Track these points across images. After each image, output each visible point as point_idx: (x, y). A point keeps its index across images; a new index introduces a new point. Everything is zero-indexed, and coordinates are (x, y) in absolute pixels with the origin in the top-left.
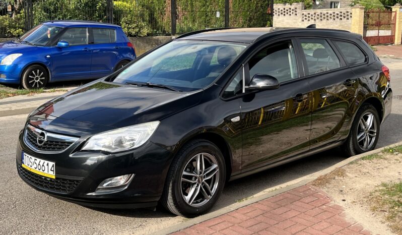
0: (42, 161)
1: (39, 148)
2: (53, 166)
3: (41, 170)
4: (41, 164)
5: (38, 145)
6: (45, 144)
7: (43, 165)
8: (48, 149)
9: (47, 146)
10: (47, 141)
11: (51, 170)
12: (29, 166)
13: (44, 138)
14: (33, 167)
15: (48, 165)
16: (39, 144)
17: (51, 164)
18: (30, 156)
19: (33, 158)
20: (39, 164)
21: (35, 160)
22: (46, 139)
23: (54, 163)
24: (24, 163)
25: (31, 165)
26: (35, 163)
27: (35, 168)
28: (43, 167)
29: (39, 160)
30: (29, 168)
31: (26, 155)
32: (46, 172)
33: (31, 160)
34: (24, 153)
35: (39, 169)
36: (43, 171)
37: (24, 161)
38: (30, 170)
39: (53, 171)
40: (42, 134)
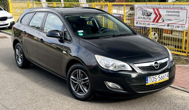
0: (163, 74)
1: (157, 70)
2: (168, 74)
3: (163, 79)
4: (163, 76)
5: (156, 69)
6: (159, 67)
7: (164, 76)
8: (162, 68)
9: (161, 67)
10: (160, 65)
11: (167, 76)
12: (154, 81)
13: (158, 64)
14: (158, 80)
15: (166, 75)
18: (154, 76)
19: (157, 76)
20: (162, 77)
22: (159, 65)
23: (168, 72)
24: (147, 83)
25: (155, 80)
26: (159, 77)
27: (159, 80)
28: (164, 77)
29: (162, 74)
30: (154, 83)
31: (151, 77)
32: (165, 78)
33: (156, 78)
34: (149, 77)
35: (161, 79)
36: (164, 79)
37: (148, 82)
38: (155, 83)
39: (168, 76)
40: (156, 63)
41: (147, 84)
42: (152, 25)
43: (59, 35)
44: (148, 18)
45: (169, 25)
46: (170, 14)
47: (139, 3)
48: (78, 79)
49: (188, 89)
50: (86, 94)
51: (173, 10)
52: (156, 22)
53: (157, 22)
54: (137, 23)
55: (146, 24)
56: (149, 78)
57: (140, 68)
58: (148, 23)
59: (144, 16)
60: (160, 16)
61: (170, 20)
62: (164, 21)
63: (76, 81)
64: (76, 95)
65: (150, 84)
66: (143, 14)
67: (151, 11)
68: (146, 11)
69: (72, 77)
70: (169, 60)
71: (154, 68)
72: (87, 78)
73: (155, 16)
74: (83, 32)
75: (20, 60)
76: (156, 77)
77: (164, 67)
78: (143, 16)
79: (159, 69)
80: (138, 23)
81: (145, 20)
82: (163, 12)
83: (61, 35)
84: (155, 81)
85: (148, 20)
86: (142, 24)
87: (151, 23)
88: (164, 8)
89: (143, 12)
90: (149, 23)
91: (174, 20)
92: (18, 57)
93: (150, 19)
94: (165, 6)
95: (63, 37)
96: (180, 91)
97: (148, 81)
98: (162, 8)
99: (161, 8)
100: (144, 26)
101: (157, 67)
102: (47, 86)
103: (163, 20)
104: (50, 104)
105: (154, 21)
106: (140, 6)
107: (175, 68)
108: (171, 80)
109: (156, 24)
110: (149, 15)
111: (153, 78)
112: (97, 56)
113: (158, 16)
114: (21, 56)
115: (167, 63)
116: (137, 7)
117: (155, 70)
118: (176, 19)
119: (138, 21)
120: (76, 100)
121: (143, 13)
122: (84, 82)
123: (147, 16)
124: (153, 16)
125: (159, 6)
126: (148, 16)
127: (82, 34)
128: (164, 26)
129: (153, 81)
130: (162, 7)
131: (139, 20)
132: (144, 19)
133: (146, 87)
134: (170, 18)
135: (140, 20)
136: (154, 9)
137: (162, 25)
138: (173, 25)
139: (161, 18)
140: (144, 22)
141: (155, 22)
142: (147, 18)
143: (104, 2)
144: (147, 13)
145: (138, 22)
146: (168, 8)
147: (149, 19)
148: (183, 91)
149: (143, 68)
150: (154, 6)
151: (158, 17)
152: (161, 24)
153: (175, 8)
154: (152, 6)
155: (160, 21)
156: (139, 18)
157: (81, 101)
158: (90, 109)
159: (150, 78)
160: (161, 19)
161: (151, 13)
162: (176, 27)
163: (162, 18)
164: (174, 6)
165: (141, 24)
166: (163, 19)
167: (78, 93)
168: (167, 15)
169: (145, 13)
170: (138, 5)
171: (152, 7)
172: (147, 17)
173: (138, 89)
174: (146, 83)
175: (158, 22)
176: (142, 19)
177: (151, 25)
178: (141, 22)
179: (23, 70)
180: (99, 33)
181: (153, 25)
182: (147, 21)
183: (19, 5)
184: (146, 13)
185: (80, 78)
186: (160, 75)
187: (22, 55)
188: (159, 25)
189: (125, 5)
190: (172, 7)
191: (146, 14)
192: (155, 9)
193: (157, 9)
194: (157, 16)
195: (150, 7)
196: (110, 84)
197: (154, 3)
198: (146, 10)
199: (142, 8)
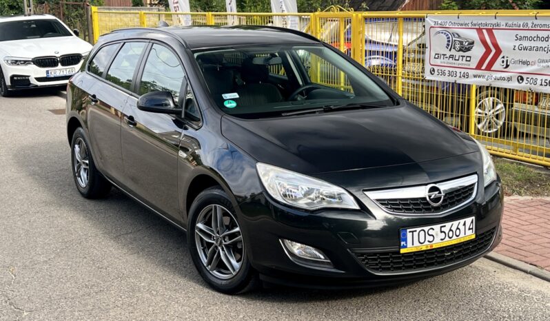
0: (455, 223)
1: (437, 209)
2: (472, 222)
3: (455, 237)
4: (454, 228)
6: (444, 200)
7: (458, 228)
8: (453, 204)
9: (448, 201)
10: (446, 195)
11: (469, 229)
12: (427, 243)
13: (440, 193)
14: (437, 240)
15: (464, 224)
16: (435, 205)
17: (469, 220)
18: (426, 229)
19: (437, 227)
20: (451, 230)
21: (441, 227)
22: (443, 194)
23: (474, 218)
24: (406, 247)
25: (431, 240)
26: (441, 232)
27: (442, 240)
28: (458, 231)
29: (451, 223)
30: (427, 246)
31: (416, 231)
32: (462, 235)
33: (431, 232)
34: (408, 230)
35: (450, 238)
36: (457, 236)
37: (406, 243)
38: (429, 248)
39: (472, 229)
40: (433, 189)
41: (403, 251)
42: (475, 76)
43: (172, 105)
44: (463, 56)
45: (522, 79)
46: (526, 44)
47: (437, 13)
48: (215, 232)
49: (547, 268)
50: (234, 274)
51: (533, 34)
52: (486, 69)
53: (489, 68)
54: (434, 70)
55: (458, 75)
56: (410, 232)
57: (382, 204)
58: (463, 71)
59: (453, 52)
60: (499, 51)
61: (526, 63)
62: (507, 66)
63: (209, 236)
64: (209, 276)
65: (414, 250)
66: (448, 45)
67: (473, 35)
68: (459, 36)
69: (200, 225)
70: (478, 182)
71: (428, 204)
72: (237, 229)
73: (483, 50)
74: (238, 96)
75: (84, 175)
76: (433, 229)
77: (460, 201)
78: (450, 50)
79: (444, 207)
80: (436, 73)
81: (454, 61)
82: (505, 40)
83: (176, 106)
84: (429, 241)
85: (464, 62)
86: (447, 74)
87: (471, 72)
88: (509, 28)
89: (448, 38)
90: (466, 71)
91: (537, 63)
92: (79, 167)
93: (468, 59)
94: (510, 23)
95: (181, 111)
96: (523, 273)
97: (406, 240)
98: (504, 27)
99: (501, 27)
100: (451, 80)
101: (437, 200)
102: (143, 250)
103: (505, 62)
104: (135, 300)
105: (479, 67)
106: (439, 22)
107: (500, 206)
108: (486, 241)
109: (487, 73)
110: (466, 47)
111: (422, 233)
112: (261, 167)
113: (491, 51)
114: (87, 164)
115: (472, 189)
116: (433, 24)
117: (428, 210)
118: (543, 61)
119: (434, 67)
120: (210, 291)
121: (449, 41)
122: (230, 240)
123: (460, 50)
124: (478, 51)
125: (494, 21)
126: (465, 52)
127: (233, 105)
128: (509, 79)
129: (422, 241)
130: (503, 23)
131: (438, 62)
132: (451, 59)
133: (400, 258)
134: (525, 56)
135: (441, 62)
136: (479, 31)
137: (503, 79)
138: (534, 77)
139: (501, 56)
140: (451, 69)
141: (484, 67)
142: (461, 58)
143: (341, 10)
144: (461, 43)
145: (436, 68)
146: (521, 28)
147: (466, 61)
148: (530, 273)
149: (393, 204)
150: (480, 22)
151: (493, 53)
152: (499, 75)
153: (539, 28)
154: (475, 22)
155: (498, 65)
156: (438, 56)
157: (222, 295)
158: (241, 316)
159: (413, 232)
160: (499, 60)
161: (473, 43)
162: (541, 85)
163: (503, 57)
164: (536, 22)
165: (443, 73)
166: (505, 60)
167: (215, 271)
168: (516, 48)
169: (455, 41)
170: (435, 17)
171: (475, 25)
172: (461, 53)
173: (377, 264)
174: (400, 247)
175: (493, 69)
176: (446, 60)
177: (471, 78)
178: (443, 69)
179: (90, 205)
180: (296, 100)
181: (477, 79)
182: (460, 66)
183: (121, 20)
184: (457, 42)
185: (219, 228)
186: (445, 226)
187: (87, 162)
188: (494, 76)
189: (401, 17)
190: (530, 25)
191: (458, 46)
192: (484, 31)
193: (490, 31)
194: (488, 51)
195: (470, 25)
196: (297, 248)
197: (480, 14)
198: (457, 34)
199: (447, 26)
